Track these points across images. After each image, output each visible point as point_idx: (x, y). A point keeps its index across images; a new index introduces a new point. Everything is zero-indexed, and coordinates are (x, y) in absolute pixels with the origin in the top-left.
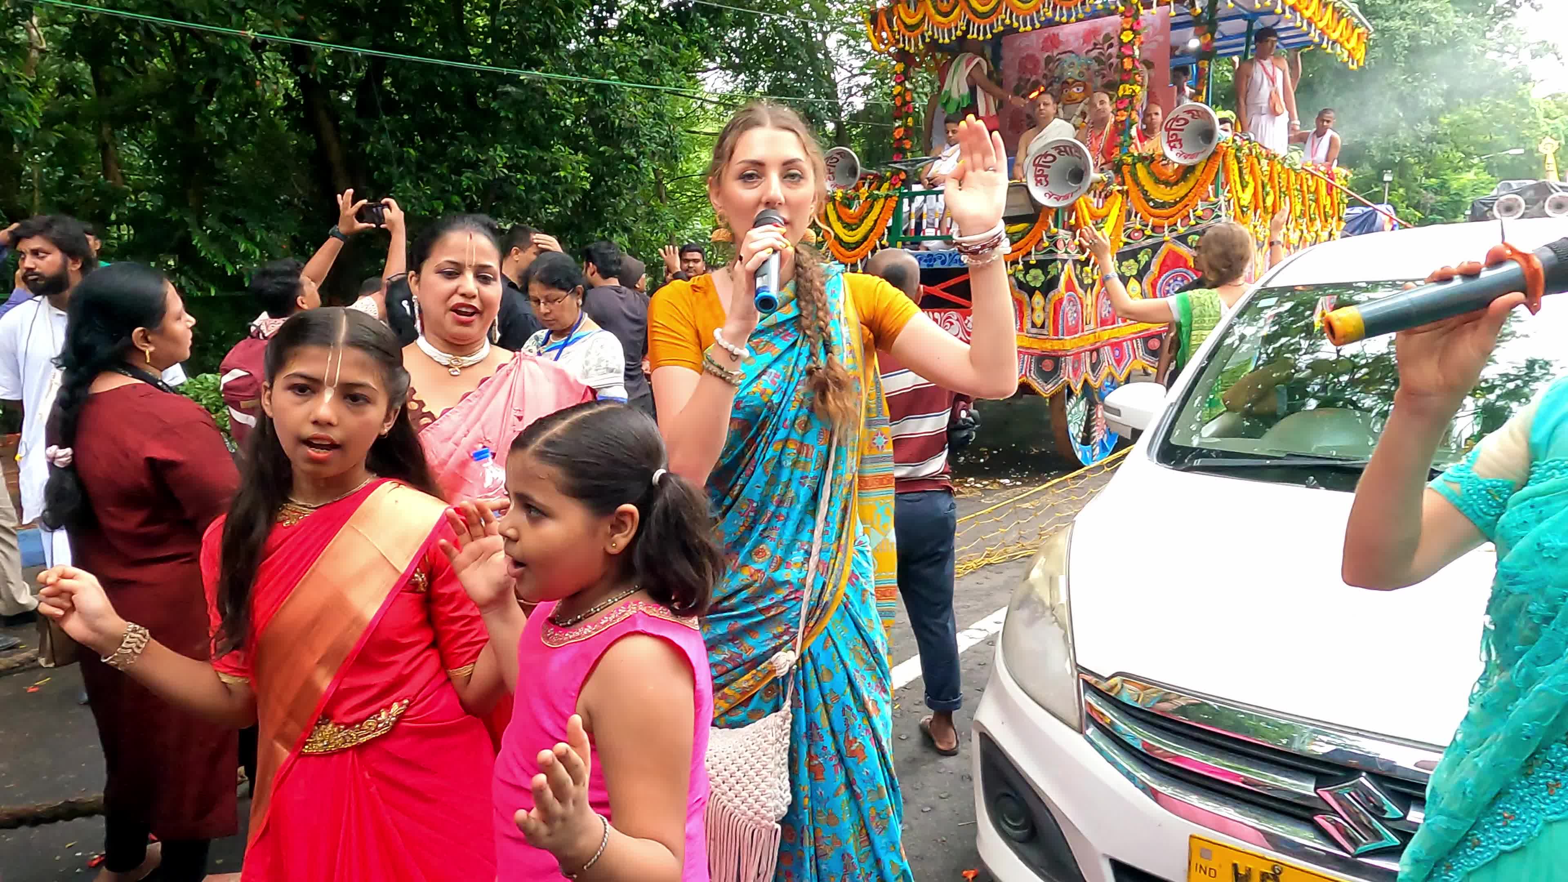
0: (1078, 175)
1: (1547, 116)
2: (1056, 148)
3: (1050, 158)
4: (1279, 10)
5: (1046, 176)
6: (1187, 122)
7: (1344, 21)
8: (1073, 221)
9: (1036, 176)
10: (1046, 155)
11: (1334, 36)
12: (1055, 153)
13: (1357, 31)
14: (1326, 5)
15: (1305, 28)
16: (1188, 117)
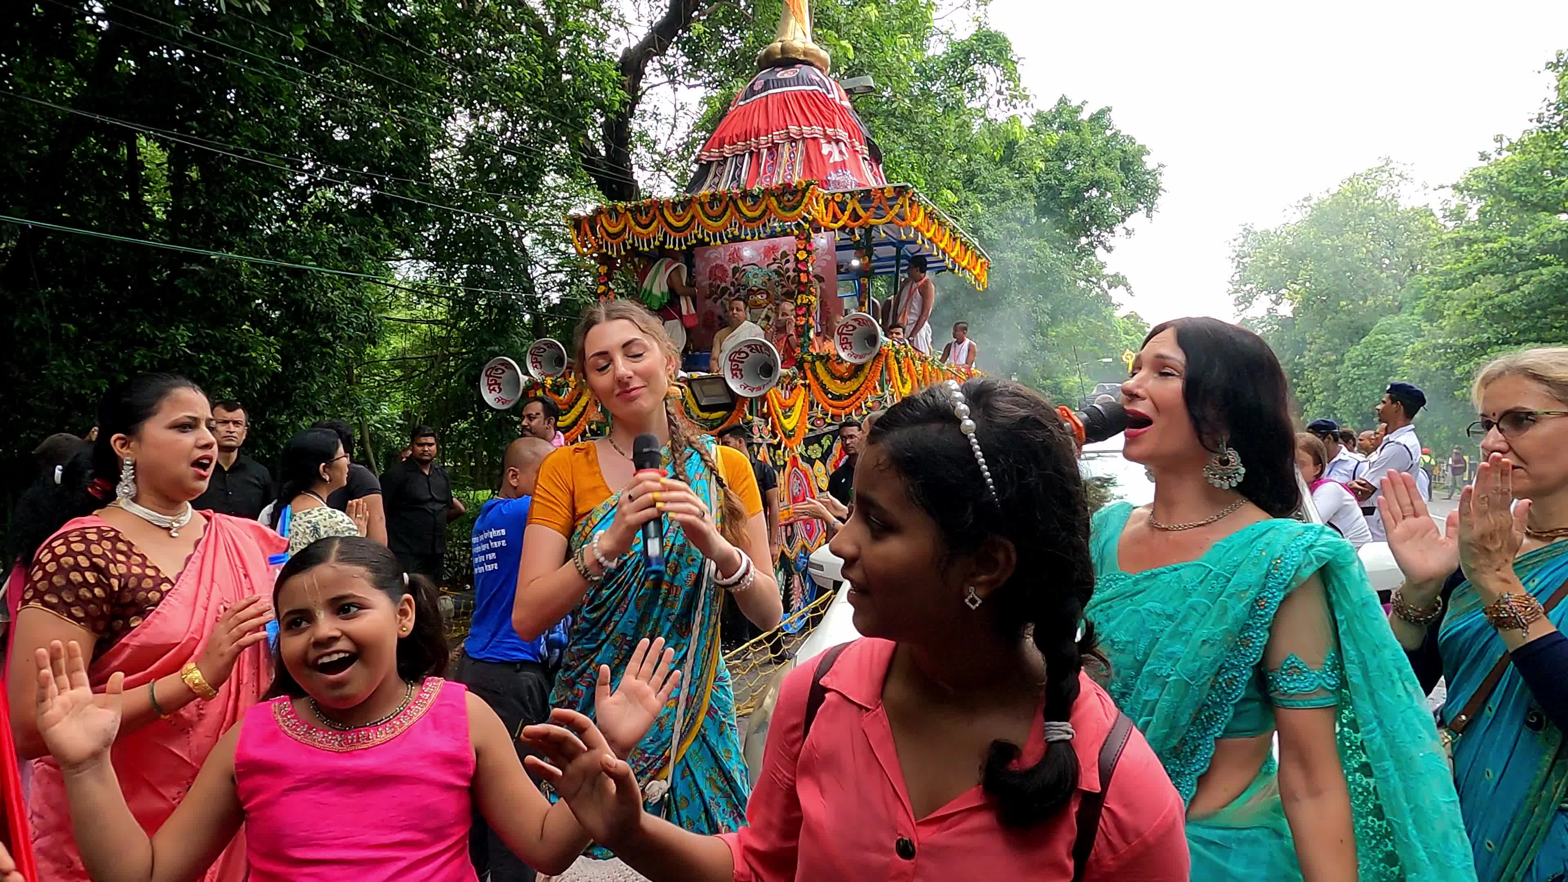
0: (768, 370)
1: (1126, 333)
2: (748, 346)
3: (743, 355)
4: (920, 242)
5: (741, 370)
6: (855, 328)
7: (969, 253)
8: (765, 410)
9: (732, 370)
10: (740, 352)
11: (964, 263)
12: (748, 351)
13: (980, 261)
14: (955, 239)
15: (941, 256)
16: (855, 324)
